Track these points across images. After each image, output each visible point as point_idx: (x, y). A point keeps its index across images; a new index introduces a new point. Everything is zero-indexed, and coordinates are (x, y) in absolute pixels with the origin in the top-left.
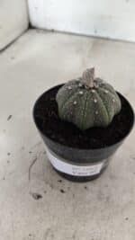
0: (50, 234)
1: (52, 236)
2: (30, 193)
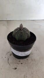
0: (25, 76)
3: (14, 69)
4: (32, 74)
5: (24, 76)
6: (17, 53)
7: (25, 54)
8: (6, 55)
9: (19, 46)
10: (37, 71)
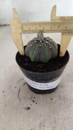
1: (44, 126)
2: (23, 108)
3: (25, 109)
4: (55, 122)
5: (41, 123)
6: (33, 84)
7: (49, 87)
8: (18, 83)
9: (34, 73)
10: (65, 120)
